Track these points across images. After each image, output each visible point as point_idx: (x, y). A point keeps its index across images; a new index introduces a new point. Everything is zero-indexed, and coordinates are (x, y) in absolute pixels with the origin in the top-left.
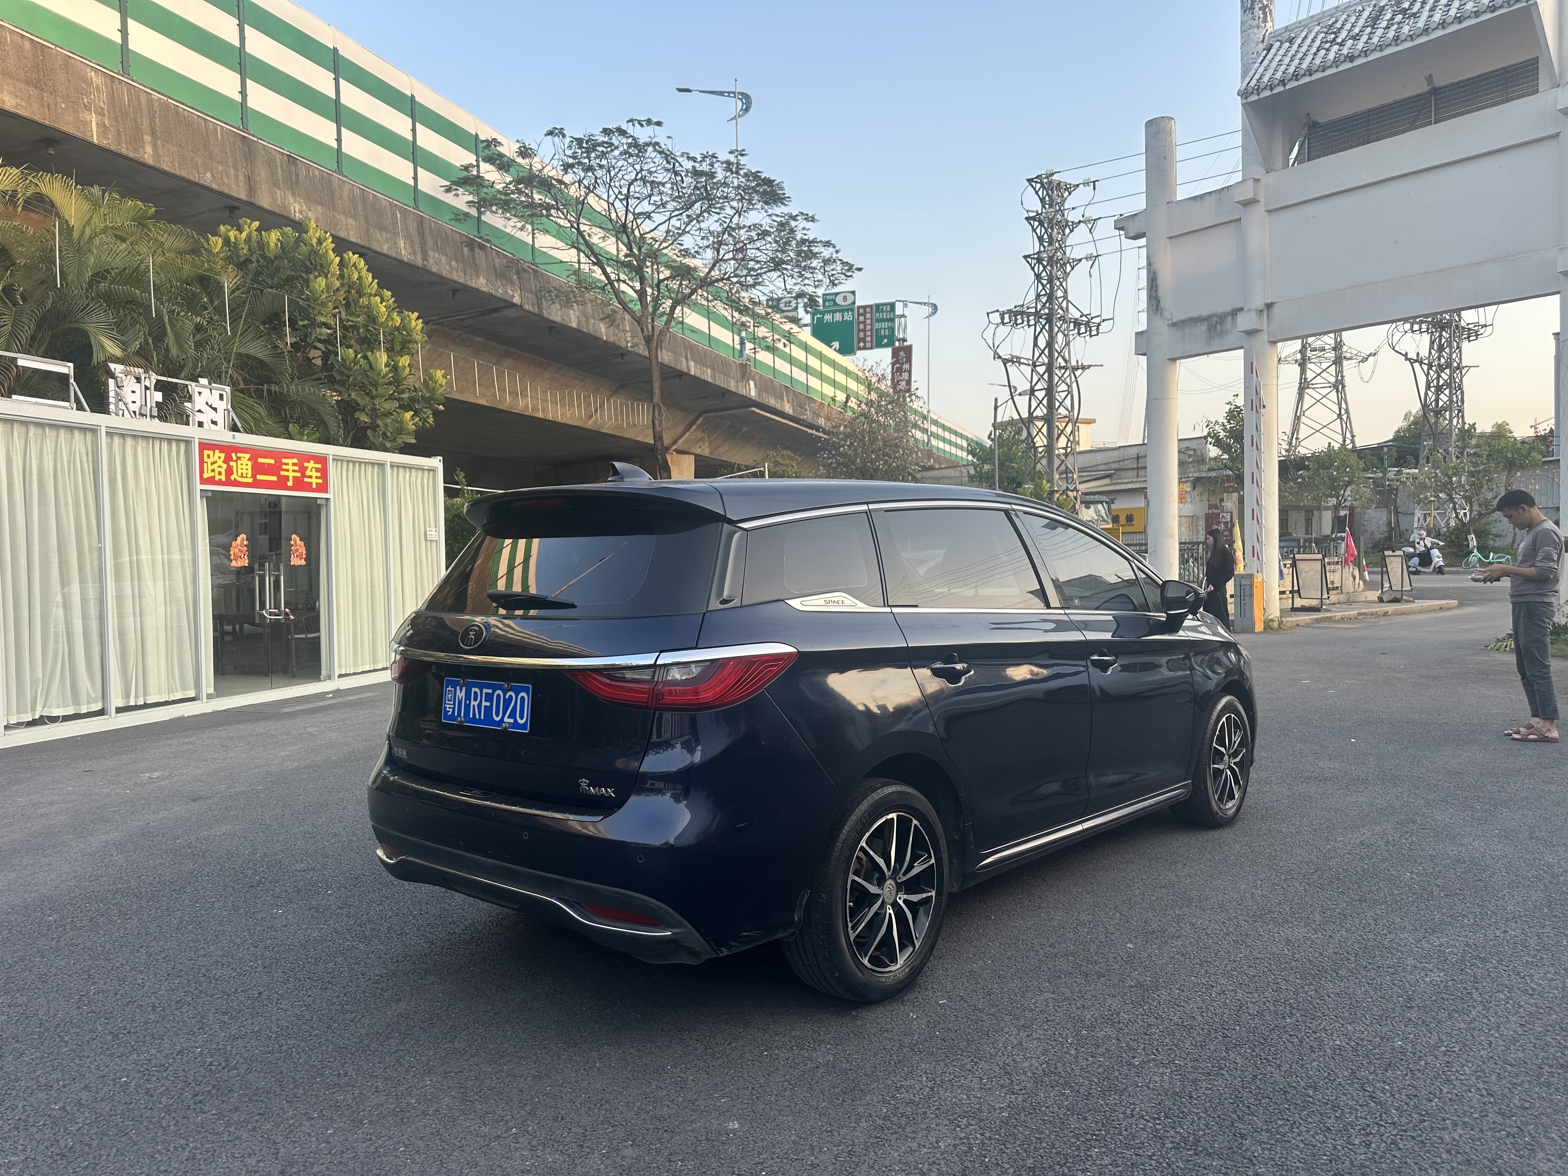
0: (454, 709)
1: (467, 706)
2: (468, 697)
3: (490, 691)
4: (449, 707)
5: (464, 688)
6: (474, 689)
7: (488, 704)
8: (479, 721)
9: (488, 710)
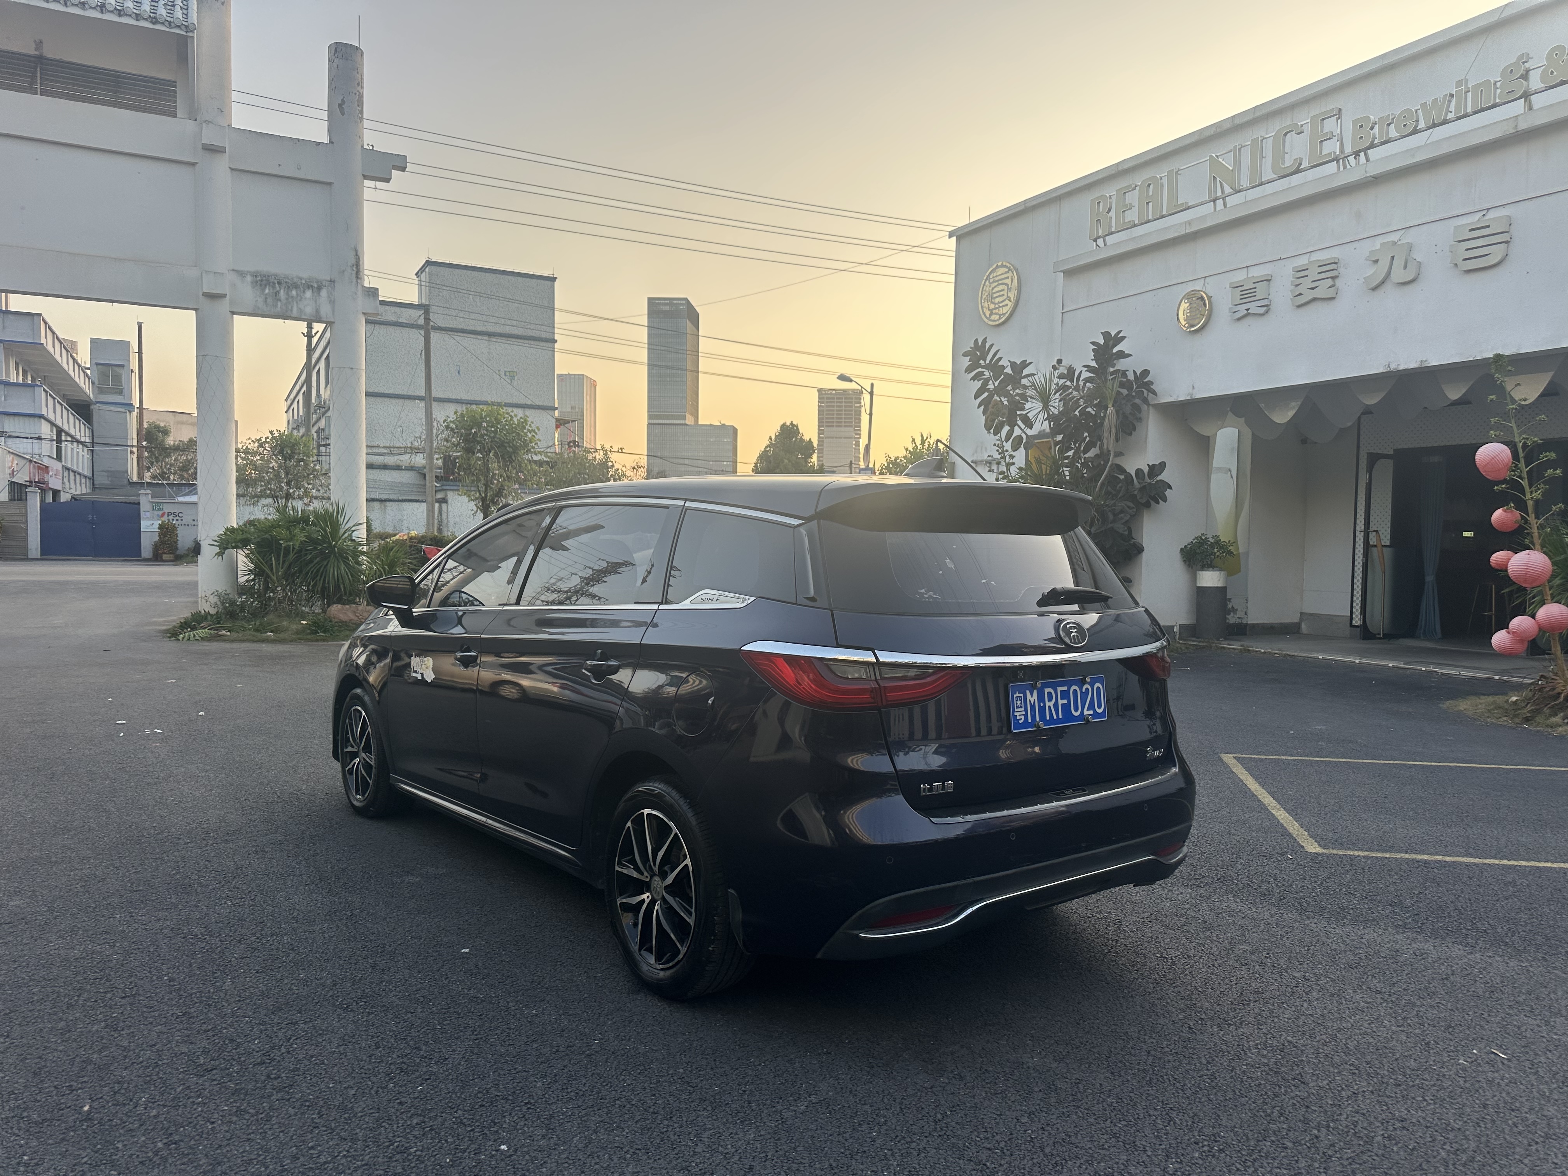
0: (1026, 716)
1: (1042, 710)
2: (1041, 698)
3: (1065, 688)
4: (1019, 714)
5: (1035, 692)
6: (1047, 690)
7: (1065, 701)
8: (1058, 721)
9: (1066, 707)
